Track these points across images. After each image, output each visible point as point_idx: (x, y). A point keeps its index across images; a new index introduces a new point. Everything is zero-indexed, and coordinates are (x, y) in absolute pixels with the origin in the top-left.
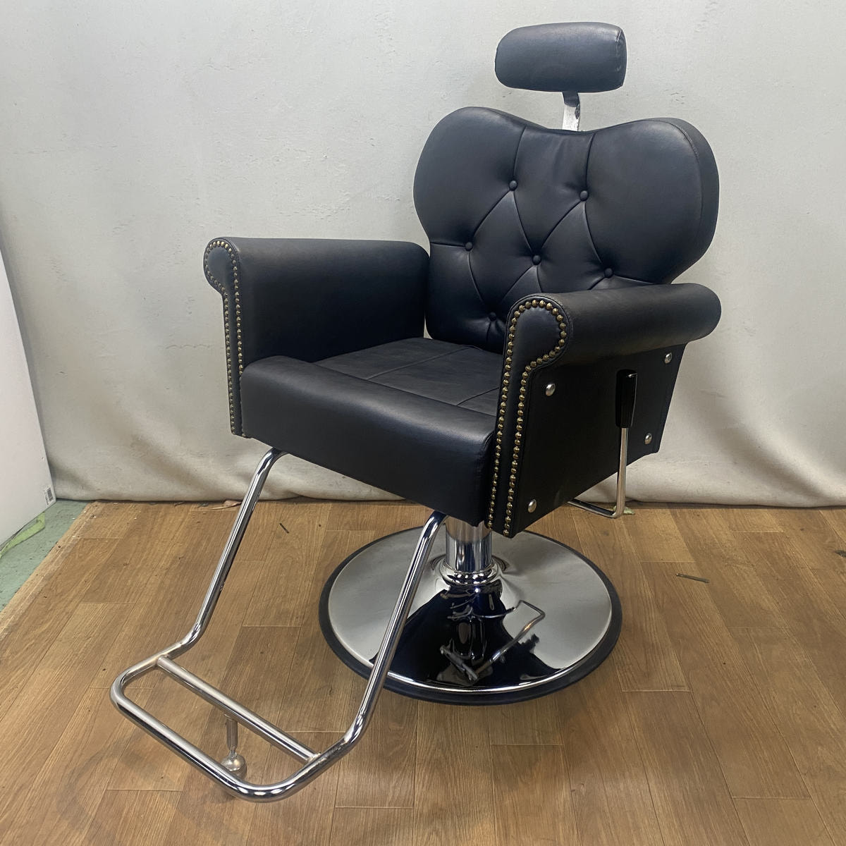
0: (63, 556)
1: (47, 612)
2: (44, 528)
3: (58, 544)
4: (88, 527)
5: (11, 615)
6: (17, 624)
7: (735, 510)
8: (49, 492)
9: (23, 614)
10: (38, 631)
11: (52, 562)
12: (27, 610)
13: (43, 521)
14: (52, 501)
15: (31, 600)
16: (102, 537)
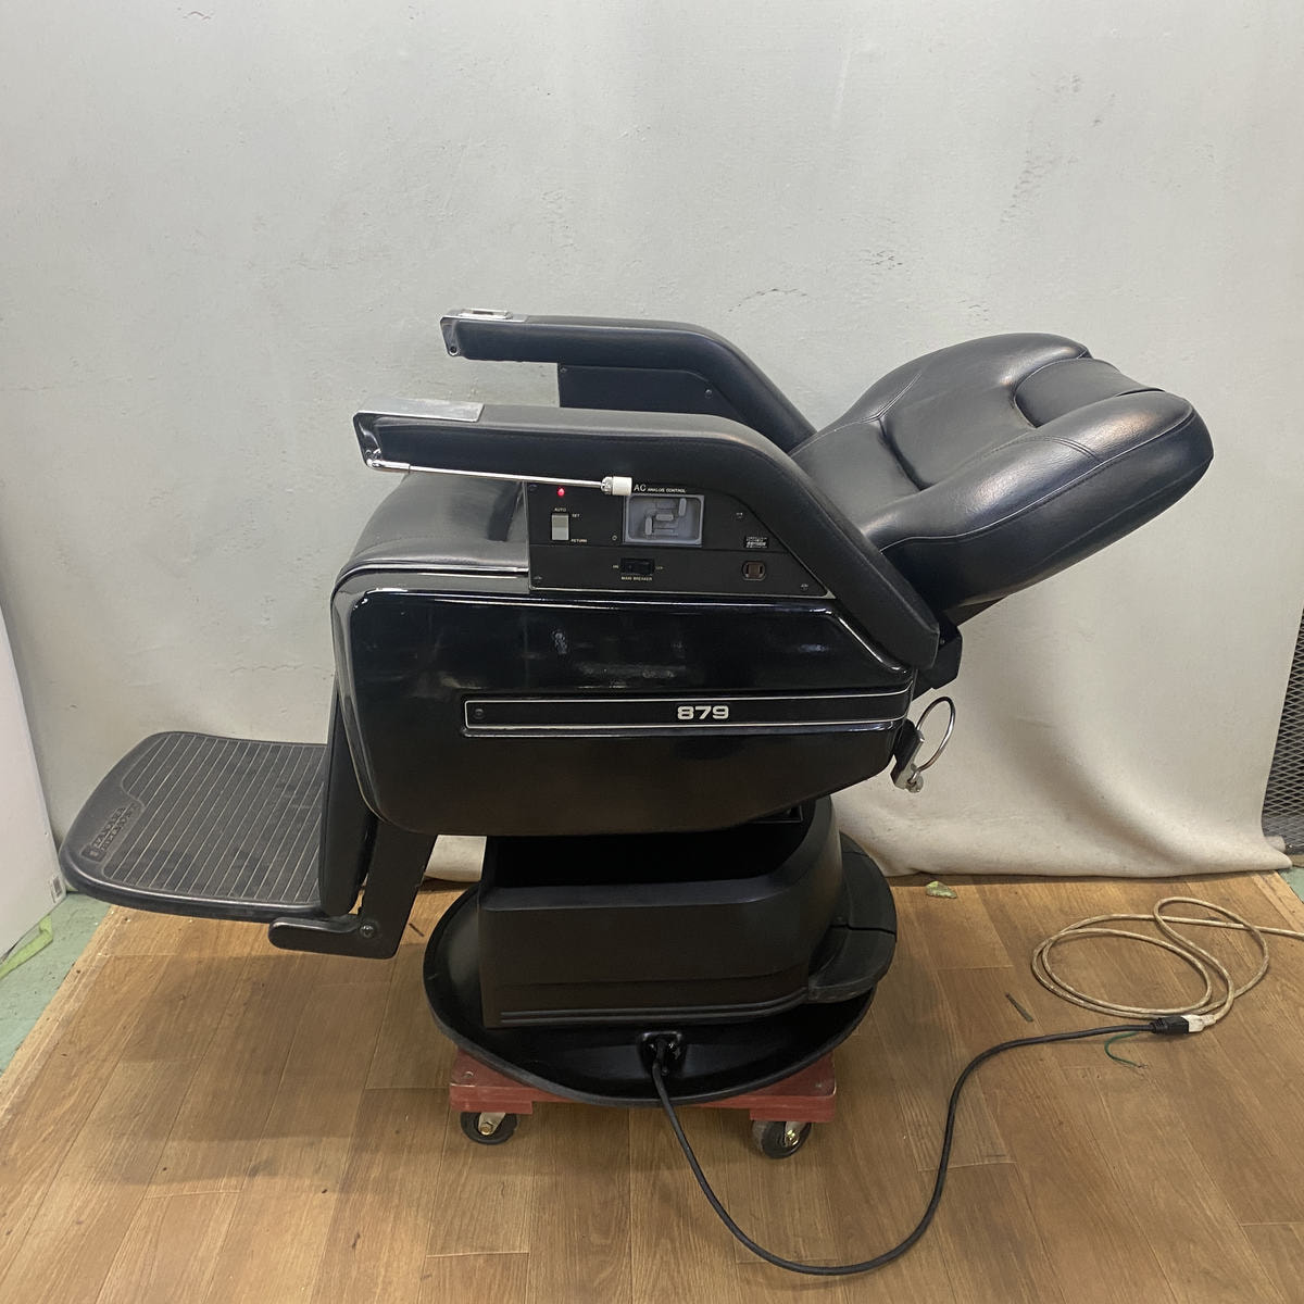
0: (85, 986)
1: (69, 1079)
2: (52, 941)
3: (76, 967)
4: (120, 937)
5: (14, 1087)
6: (24, 1101)
7: (1067, 884)
8: (57, 884)
9: (33, 1084)
10: (59, 1111)
11: (70, 996)
12: (37, 1078)
13: (50, 930)
14: (61, 897)
15: (43, 1063)
16: (142, 953)
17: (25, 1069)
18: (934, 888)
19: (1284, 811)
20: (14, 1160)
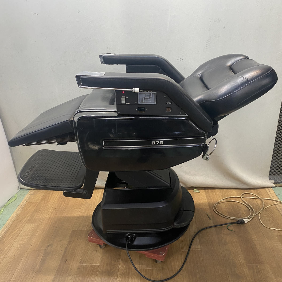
0: (22, 208)
1: (16, 227)
2: (16, 199)
3: (20, 204)
4: (29, 198)
5: (6, 228)
6: (7, 231)
8: (18, 187)
9: (9, 228)
11: (19, 210)
12: (10, 226)
14: (19, 190)
15: (12, 223)
16: (33, 201)
17: (8, 224)
18: (196, 190)
19: (274, 174)
20: (4, 243)
